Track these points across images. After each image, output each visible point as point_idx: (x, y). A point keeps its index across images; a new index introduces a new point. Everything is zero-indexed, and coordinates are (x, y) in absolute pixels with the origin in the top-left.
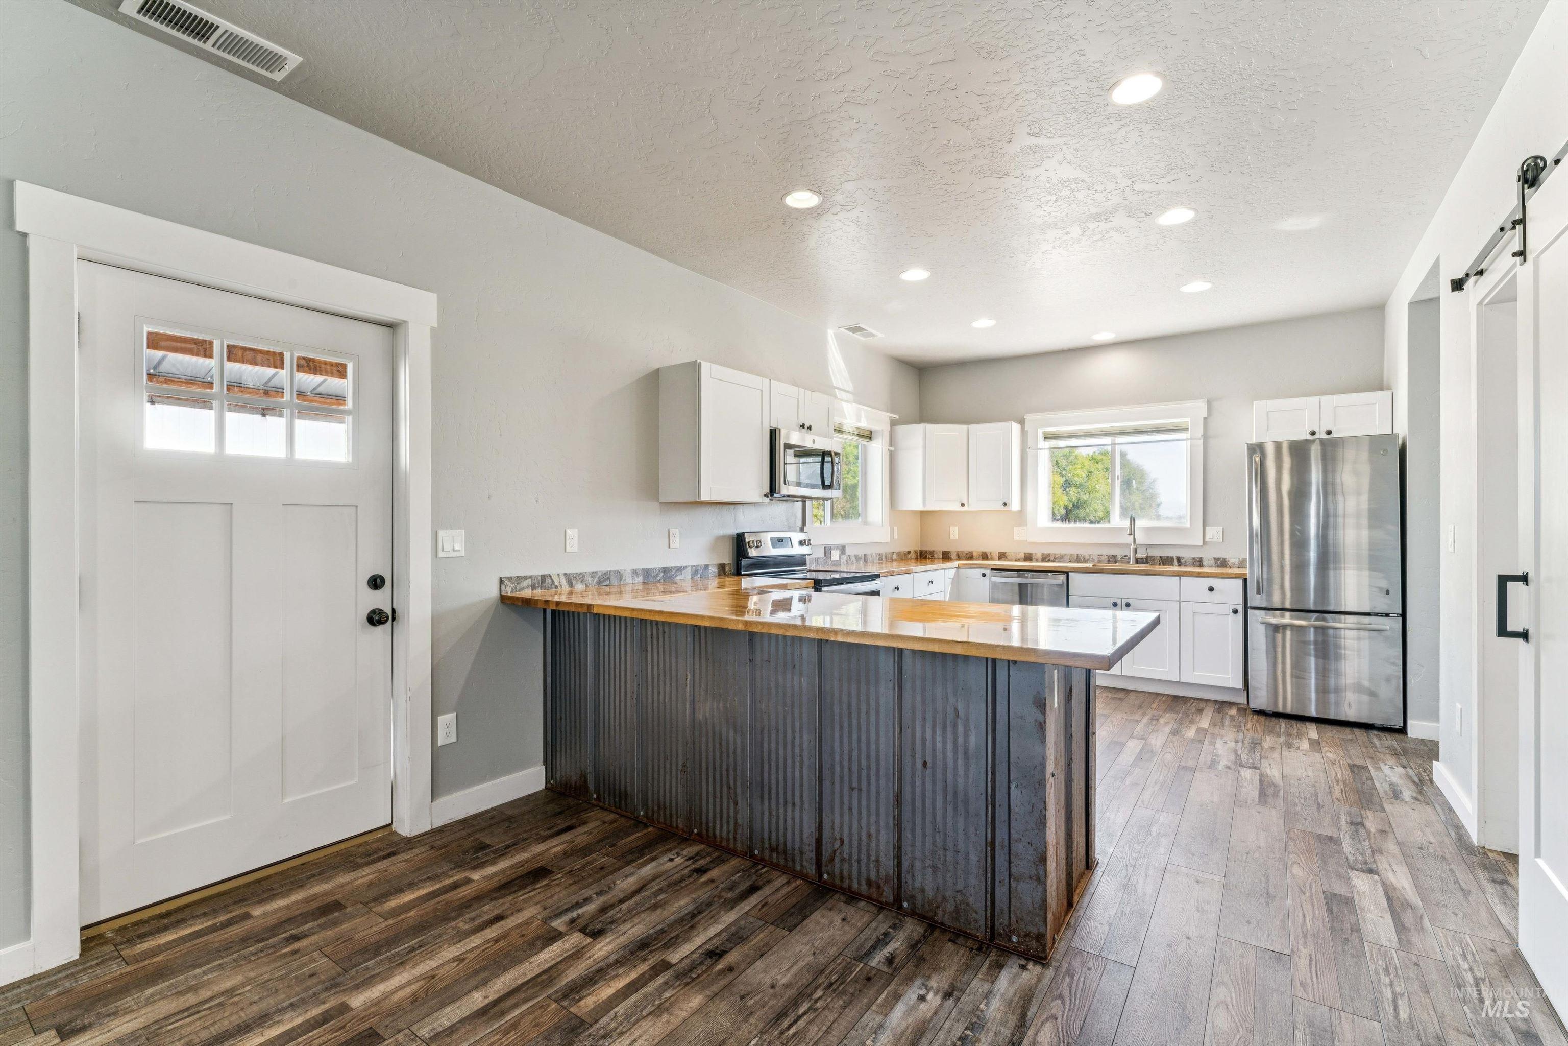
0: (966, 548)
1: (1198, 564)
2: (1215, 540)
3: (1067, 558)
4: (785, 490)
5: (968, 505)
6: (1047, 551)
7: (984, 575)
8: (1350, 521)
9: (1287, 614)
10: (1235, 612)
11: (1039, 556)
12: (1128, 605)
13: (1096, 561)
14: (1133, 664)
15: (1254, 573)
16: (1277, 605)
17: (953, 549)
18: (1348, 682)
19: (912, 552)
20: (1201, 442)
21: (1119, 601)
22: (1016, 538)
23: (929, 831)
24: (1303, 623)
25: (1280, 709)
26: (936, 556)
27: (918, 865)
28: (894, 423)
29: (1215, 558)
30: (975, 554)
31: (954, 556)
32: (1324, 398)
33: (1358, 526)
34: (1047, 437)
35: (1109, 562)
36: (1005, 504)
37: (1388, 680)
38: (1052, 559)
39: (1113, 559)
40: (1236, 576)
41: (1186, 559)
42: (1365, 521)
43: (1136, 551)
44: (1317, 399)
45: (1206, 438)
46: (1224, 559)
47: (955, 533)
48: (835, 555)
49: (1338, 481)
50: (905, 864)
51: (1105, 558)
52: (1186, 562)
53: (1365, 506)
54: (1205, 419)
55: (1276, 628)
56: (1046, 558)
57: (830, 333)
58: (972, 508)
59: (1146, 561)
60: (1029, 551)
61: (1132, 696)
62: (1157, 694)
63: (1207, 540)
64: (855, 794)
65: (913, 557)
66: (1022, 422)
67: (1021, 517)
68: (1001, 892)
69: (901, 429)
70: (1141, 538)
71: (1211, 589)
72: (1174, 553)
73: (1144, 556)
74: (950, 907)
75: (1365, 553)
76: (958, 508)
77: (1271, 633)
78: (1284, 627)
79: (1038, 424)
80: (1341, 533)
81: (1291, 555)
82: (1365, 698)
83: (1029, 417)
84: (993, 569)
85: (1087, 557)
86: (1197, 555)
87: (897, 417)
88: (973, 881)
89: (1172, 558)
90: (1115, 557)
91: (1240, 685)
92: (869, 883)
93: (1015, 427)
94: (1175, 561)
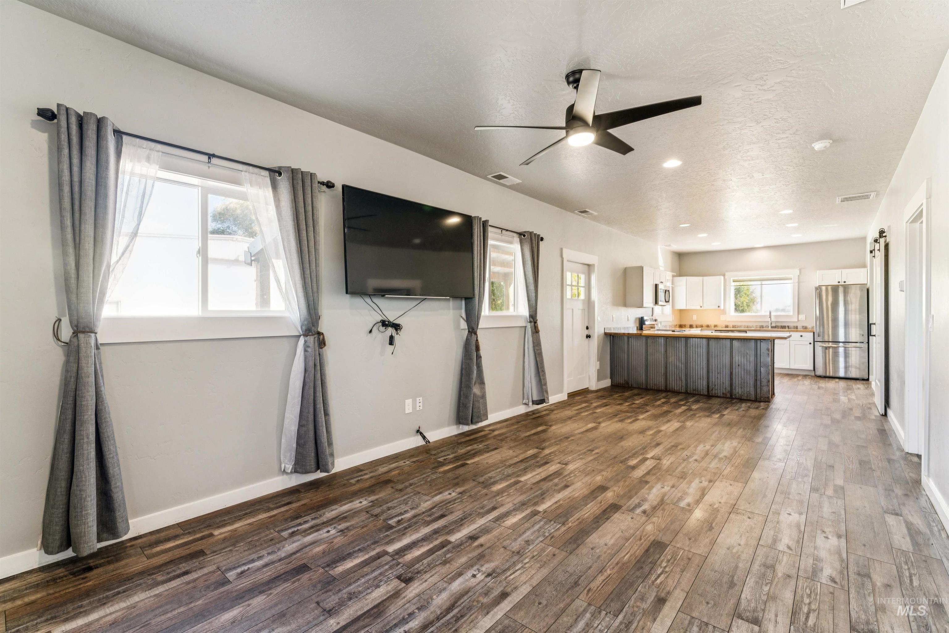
0: (700, 323)
1: (796, 328)
2: (802, 319)
3: (743, 327)
4: (660, 303)
6: (734, 324)
9: (830, 343)
10: (810, 343)
11: (731, 326)
13: (754, 327)
15: (817, 331)
16: (826, 340)
17: (694, 324)
19: (677, 325)
20: (797, 284)
22: (722, 319)
23: (740, 379)
24: (835, 346)
25: (828, 375)
26: (686, 326)
27: (737, 387)
28: (673, 276)
29: (802, 326)
30: (704, 325)
31: (694, 326)
32: (843, 270)
34: (734, 281)
35: (760, 328)
36: (718, 307)
37: (863, 363)
38: (736, 327)
39: (762, 327)
40: (811, 332)
41: (791, 326)
43: (771, 323)
44: (840, 270)
45: (799, 282)
46: (806, 326)
47: (695, 318)
50: (733, 388)
51: (759, 326)
54: (798, 276)
55: (826, 348)
56: (734, 326)
57: (659, 247)
58: (704, 308)
59: (775, 327)
60: (727, 324)
63: (799, 319)
64: (719, 375)
65: (678, 327)
66: (724, 275)
67: (724, 312)
68: (759, 390)
69: (677, 279)
70: (773, 319)
71: (801, 336)
72: (786, 325)
73: (775, 325)
74: (746, 395)
75: (858, 323)
76: (700, 308)
77: (824, 350)
78: (829, 347)
79: (731, 276)
81: (832, 323)
82: (856, 370)
83: (727, 274)
86: (795, 325)
87: (675, 274)
88: (751, 389)
91: (812, 369)
92: (723, 394)
93: (722, 277)
94: (787, 327)
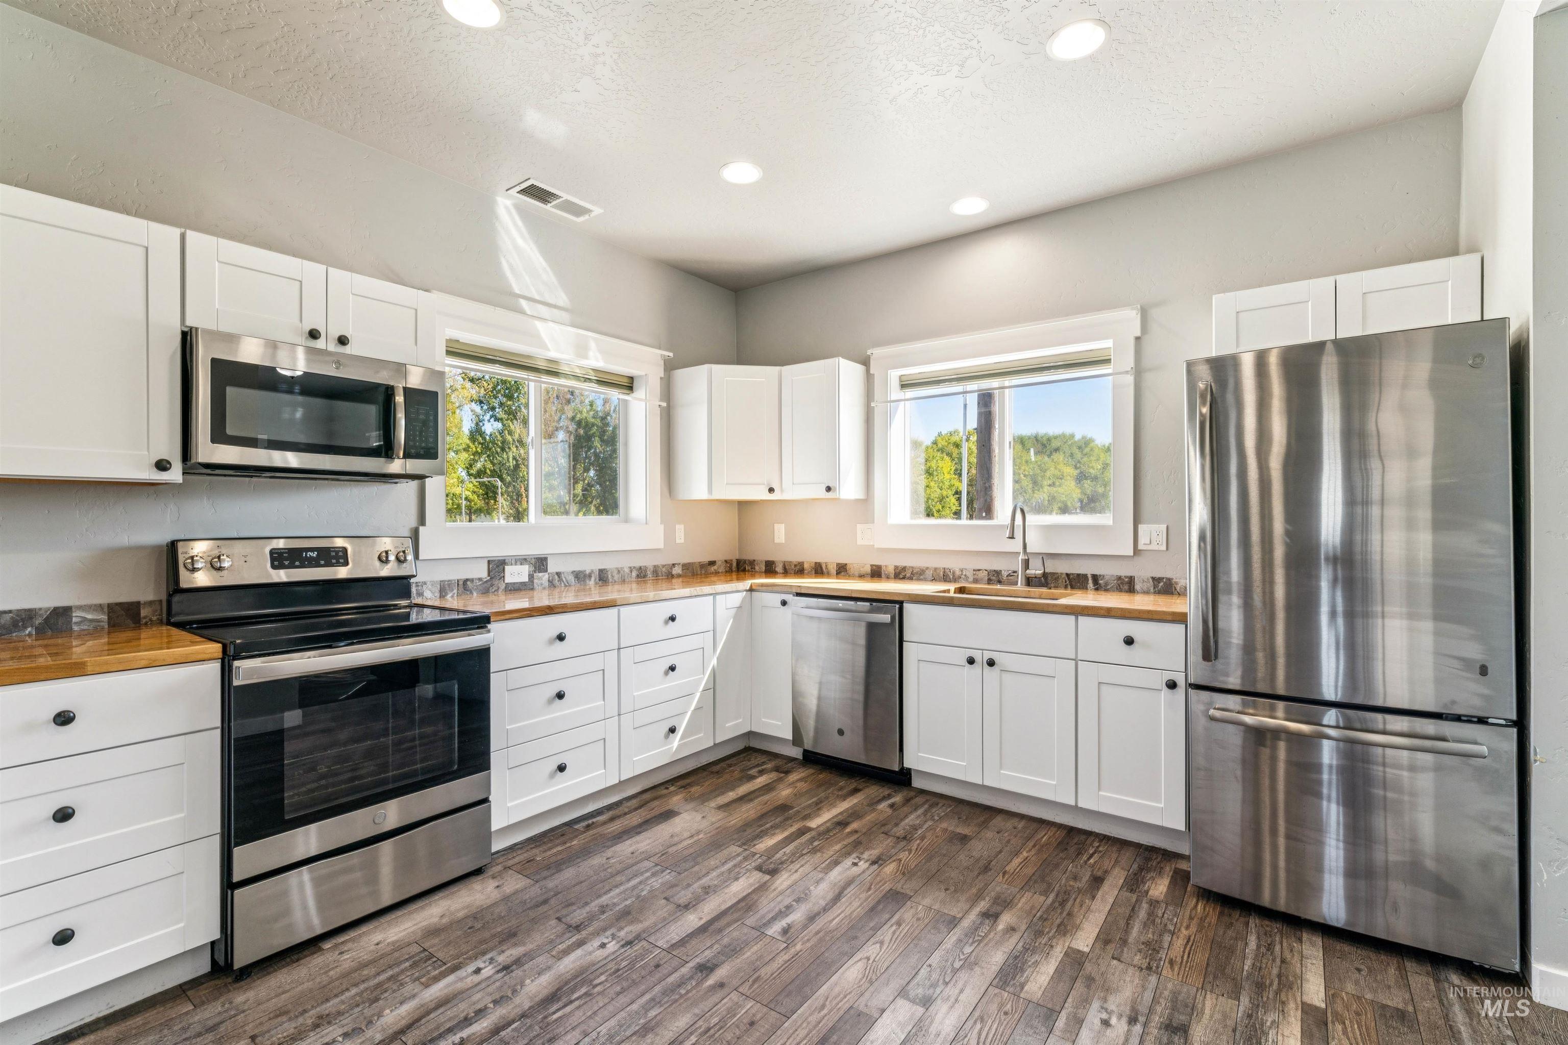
0: (794, 557)
1: (1126, 587)
2: (1153, 547)
3: (929, 574)
5: (782, 490)
6: (903, 562)
7: (784, 603)
8: (1395, 513)
10: (1172, 685)
11: (891, 570)
12: (991, 663)
13: (971, 579)
14: (1001, 768)
17: (779, 557)
18: (1392, 858)
19: (718, 563)
20: (1130, 379)
21: (977, 655)
22: (860, 542)
26: (757, 568)
29: (1153, 579)
30: (806, 566)
31: (779, 569)
32: (1341, 278)
33: (1410, 525)
34: (900, 383)
35: (989, 581)
36: (829, 489)
38: (908, 575)
39: (994, 579)
40: (1174, 618)
41: (1107, 578)
42: (1425, 514)
43: (1026, 564)
44: (1327, 282)
45: (1139, 372)
46: (1169, 580)
47: (780, 533)
48: (516, 574)
49: (1371, 427)
51: (983, 575)
52: (1106, 584)
53: (1424, 481)
54: (1138, 339)
55: (1261, 736)
56: (900, 573)
58: (784, 496)
59: (1046, 580)
60: (879, 562)
61: (998, 821)
62: (1041, 822)
63: (1140, 547)
65: (722, 569)
66: (865, 362)
67: (860, 509)
69: (681, 374)
70: (1036, 544)
71: (1129, 641)
72: (1088, 568)
73: (1039, 572)
76: (767, 495)
79: (890, 365)
80: (1375, 538)
82: (1428, 897)
84: (799, 595)
85: (958, 573)
86: (1124, 571)
87: (671, 354)
89: (1085, 576)
90: (998, 573)
91: (1179, 823)
93: (847, 367)
94: (1090, 581)
